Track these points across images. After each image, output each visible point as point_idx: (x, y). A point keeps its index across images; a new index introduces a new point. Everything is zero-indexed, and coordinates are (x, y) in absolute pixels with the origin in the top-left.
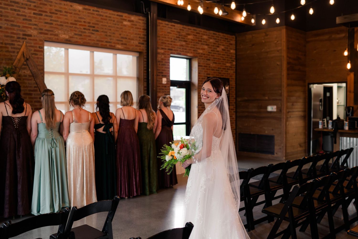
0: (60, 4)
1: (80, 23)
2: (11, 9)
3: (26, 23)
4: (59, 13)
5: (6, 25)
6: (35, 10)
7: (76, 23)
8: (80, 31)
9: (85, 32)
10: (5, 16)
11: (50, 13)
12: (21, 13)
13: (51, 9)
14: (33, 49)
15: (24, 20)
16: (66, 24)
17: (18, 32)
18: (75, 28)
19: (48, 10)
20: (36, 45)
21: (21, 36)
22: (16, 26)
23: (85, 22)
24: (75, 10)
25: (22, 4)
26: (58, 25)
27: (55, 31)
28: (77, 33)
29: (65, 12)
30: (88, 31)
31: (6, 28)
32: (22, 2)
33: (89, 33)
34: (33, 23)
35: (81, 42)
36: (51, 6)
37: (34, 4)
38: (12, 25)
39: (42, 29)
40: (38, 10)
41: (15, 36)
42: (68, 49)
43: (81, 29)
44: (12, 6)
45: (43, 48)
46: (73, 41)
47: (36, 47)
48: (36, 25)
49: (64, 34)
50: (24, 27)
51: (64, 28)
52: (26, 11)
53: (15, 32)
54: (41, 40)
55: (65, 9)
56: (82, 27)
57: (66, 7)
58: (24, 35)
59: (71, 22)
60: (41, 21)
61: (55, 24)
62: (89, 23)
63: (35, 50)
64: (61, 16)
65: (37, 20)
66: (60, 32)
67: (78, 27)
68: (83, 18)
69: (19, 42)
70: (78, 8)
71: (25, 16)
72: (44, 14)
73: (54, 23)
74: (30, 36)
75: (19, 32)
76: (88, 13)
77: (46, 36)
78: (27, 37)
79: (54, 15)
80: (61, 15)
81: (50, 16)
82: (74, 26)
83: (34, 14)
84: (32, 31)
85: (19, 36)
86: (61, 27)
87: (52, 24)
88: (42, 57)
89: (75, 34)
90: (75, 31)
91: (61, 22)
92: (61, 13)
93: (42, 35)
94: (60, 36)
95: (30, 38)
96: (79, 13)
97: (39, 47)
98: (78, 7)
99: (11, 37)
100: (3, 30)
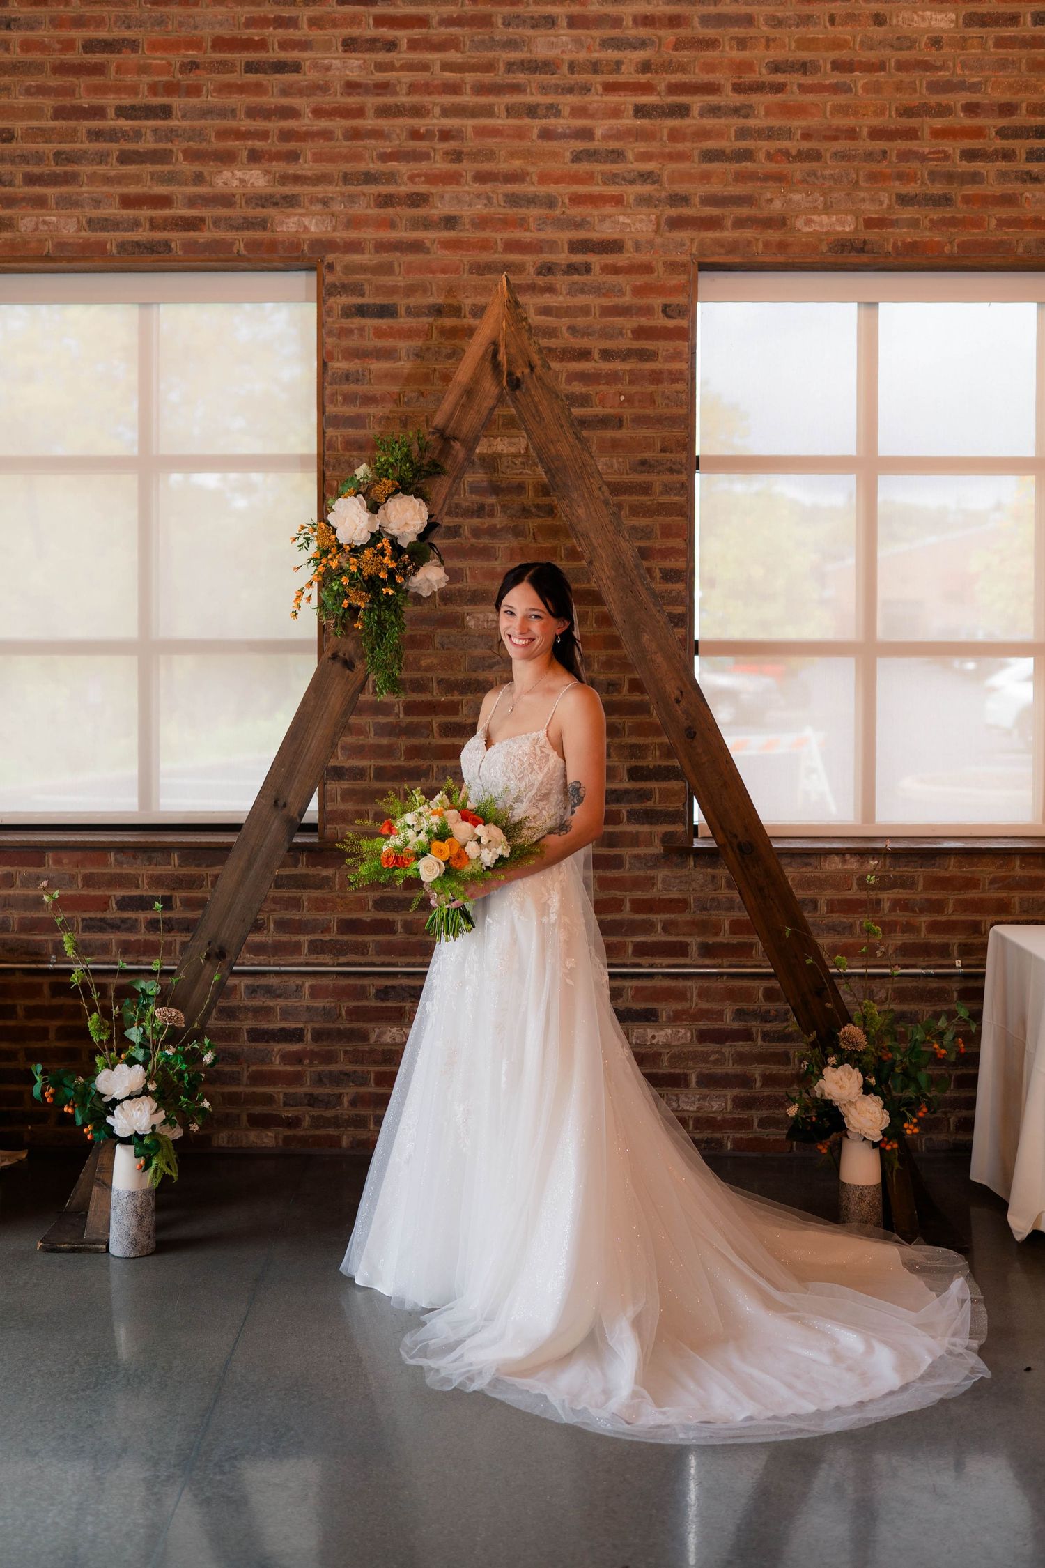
0: (806, 20)
1: (938, 123)
2: (511, 111)
3: (589, 178)
4: (795, 79)
5: (479, 208)
6: (647, 88)
7: (913, 122)
8: (933, 176)
9: (975, 178)
10: (475, 156)
11: (738, 88)
12: (559, 124)
13: (743, 67)
14: (628, 324)
15: (577, 157)
16: (841, 145)
17: (542, 235)
18: (905, 156)
19: (723, 78)
20: (644, 301)
21: (563, 257)
22: (531, 201)
23: (971, 109)
24: (905, 42)
25: (572, 67)
26: (786, 154)
27: (769, 196)
28: (911, 189)
29: (837, 66)
30: (1001, 165)
31: (482, 223)
32: (567, 57)
33: (1002, 176)
34: (631, 166)
35: (947, 249)
36: (742, 43)
37: (641, 55)
38: (513, 200)
39: (684, 200)
40: (662, 87)
41: (529, 259)
42: (873, 305)
43: (947, 157)
44: (516, 88)
45: (688, 313)
46: (890, 249)
47: (647, 311)
48: (646, 177)
49: (828, 209)
50: (576, 200)
51: (827, 172)
52: (596, 100)
53: (526, 236)
54: (674, 267)
55: (837, 44)
56: (953, 147)
57: (842, 32)
58: (578, 246)
59: (877, 122)
60: (680, 146)
61: (770, 157)
62: (1007, 109)
63: (640, 333)
64: (810, 98)
65: (654, 147)
66: (797, 197)
67: (923, 146)
68: (962, 86)
69: (547, 295)
70: (924, 25)
71: (587, 134)
72: (697, 102)
73: (764, 146)
74: (613, 246)
75: (550, 234)
76: (1001, 43)
77: (710, 235)
78: (594, 259)
79: (760, 100)
80: (803, 89)
81: (736, 111)
82: (901, 145)
83: (640, 111)
84: (621, 219)
85: (548, 257)
86: (807, 166)
87: (747, 155)
88: (684, 366)
89: (904, 200)
90: (901, 177)
91: (806, 136)
92: (808, 80)
93: (683, 235)
94: (799, 223)
95: (610, 259)
96: (932, 56)
97: (667, 310)
98: (928, 13)
99: (508, 267)
100: (464, 235)
